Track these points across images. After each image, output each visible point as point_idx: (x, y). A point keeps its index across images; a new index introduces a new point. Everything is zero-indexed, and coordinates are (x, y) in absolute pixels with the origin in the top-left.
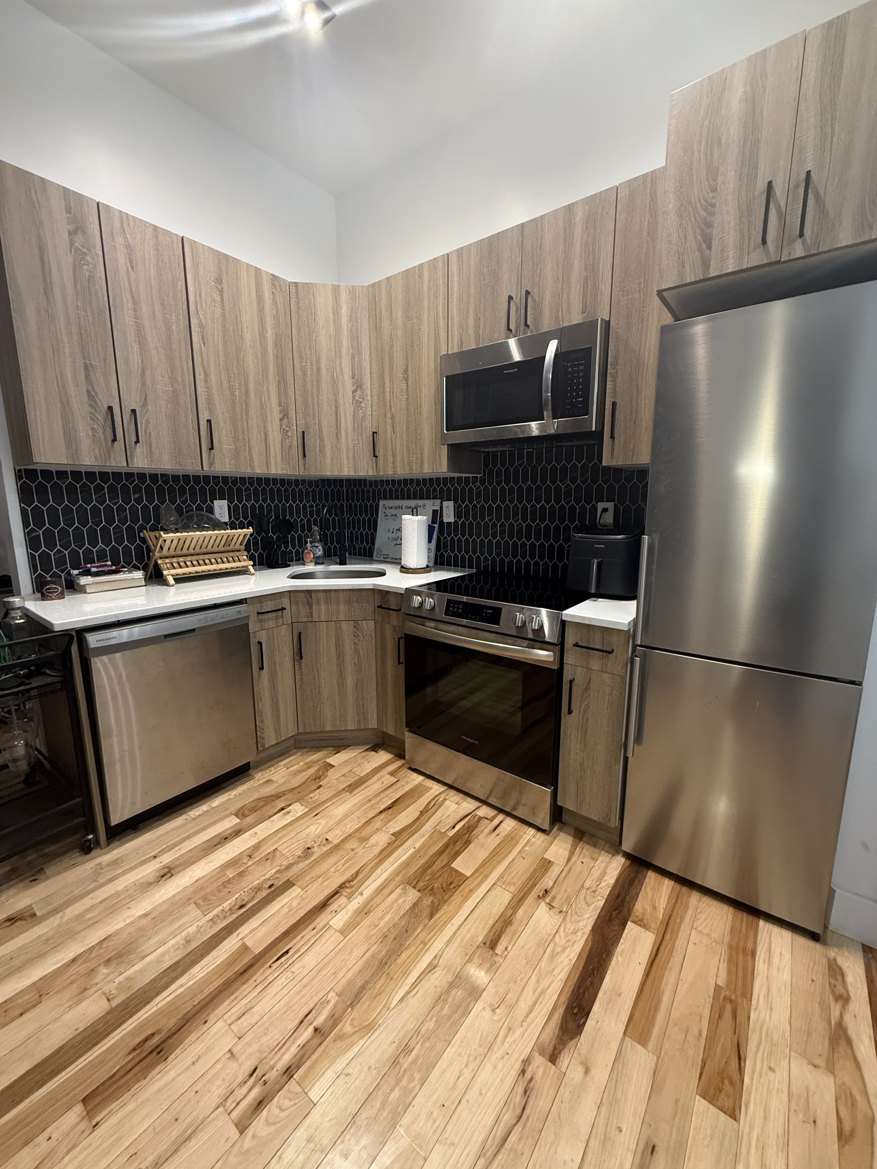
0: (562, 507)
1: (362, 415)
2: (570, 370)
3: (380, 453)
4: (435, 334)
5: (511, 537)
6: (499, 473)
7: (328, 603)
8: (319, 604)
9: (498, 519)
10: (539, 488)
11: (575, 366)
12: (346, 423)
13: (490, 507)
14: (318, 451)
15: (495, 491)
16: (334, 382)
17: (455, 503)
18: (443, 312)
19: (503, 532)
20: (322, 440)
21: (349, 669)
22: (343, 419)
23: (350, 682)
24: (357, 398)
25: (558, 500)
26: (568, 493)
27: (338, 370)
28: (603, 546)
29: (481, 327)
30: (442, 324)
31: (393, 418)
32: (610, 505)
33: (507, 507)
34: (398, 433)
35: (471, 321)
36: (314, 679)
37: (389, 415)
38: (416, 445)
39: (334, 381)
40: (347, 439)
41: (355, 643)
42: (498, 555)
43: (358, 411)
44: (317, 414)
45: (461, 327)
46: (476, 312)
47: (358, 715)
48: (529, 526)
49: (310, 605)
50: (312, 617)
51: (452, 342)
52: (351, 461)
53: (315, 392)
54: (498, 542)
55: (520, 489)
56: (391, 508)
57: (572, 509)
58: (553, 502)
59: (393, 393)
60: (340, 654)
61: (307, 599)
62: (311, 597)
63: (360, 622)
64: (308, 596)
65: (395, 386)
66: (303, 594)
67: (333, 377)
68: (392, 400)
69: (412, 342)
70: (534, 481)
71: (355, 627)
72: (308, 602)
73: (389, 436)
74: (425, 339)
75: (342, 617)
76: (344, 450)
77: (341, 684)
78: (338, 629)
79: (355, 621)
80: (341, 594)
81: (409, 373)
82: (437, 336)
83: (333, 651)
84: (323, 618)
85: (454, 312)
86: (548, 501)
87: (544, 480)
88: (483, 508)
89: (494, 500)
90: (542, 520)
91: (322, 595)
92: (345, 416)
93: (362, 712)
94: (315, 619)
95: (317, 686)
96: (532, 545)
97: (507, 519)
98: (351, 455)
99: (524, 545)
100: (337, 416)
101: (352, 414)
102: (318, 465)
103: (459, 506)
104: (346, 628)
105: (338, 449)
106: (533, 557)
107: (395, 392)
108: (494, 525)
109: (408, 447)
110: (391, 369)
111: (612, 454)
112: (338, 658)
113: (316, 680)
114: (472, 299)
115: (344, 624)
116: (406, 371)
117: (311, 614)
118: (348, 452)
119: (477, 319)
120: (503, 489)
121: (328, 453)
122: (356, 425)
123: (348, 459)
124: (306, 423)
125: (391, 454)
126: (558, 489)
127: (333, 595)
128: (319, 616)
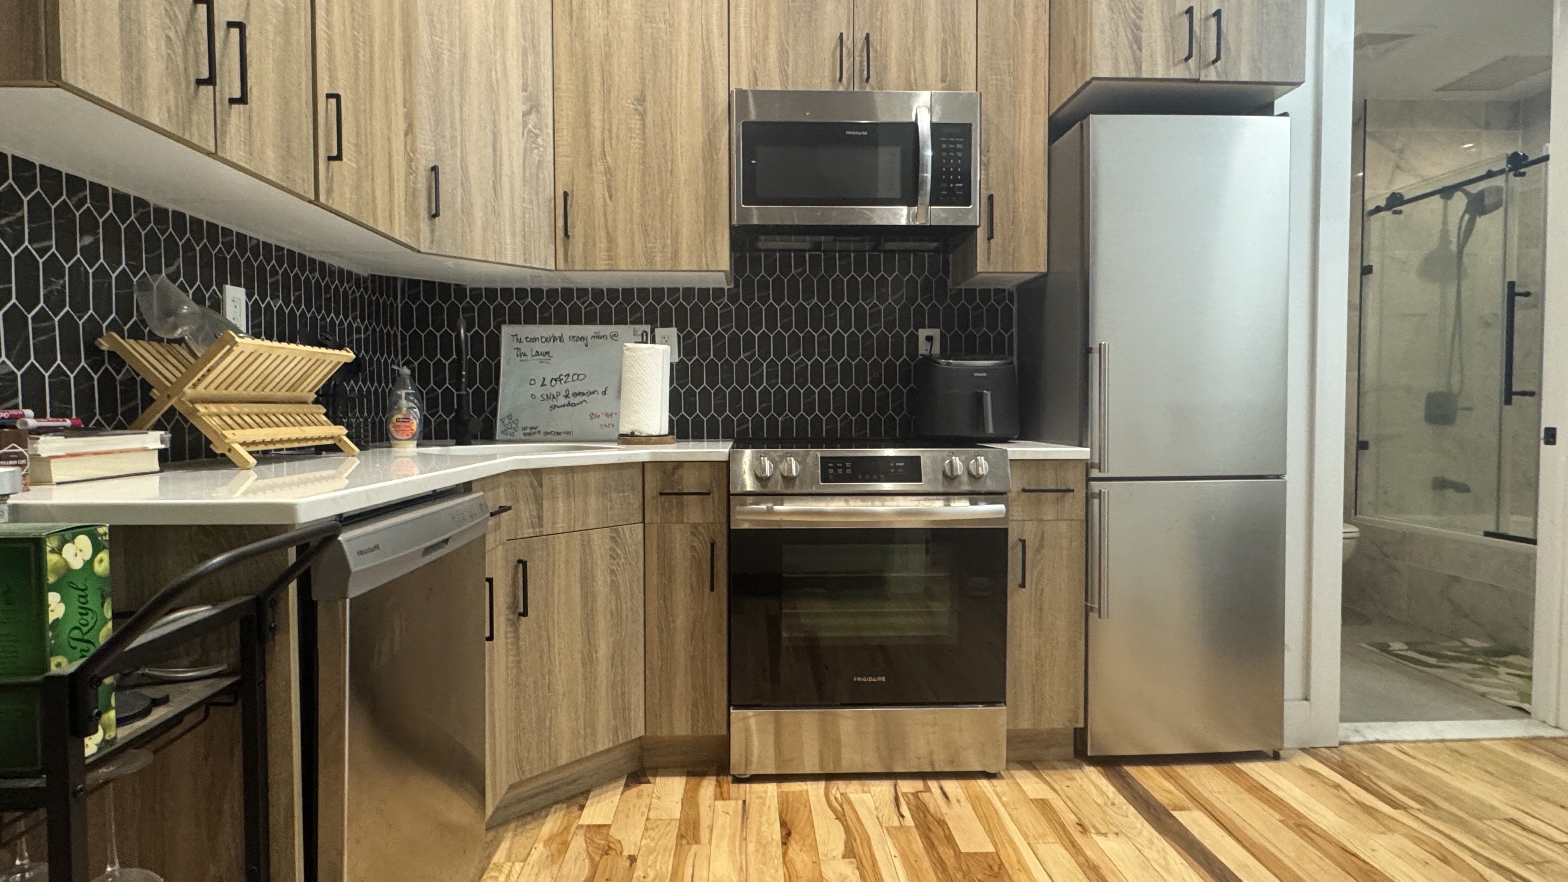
0: (867, 336)
1: (537, 158)
2: (944, 146)
3: (578, 231)
4: (704, 54)
5: (787, 382)
6: (763, 285)
7: (569, 494)
8: (554, 499)
9: (765, 355)
10: (830, 309)
11: (952, 143)
12: (511, 166)
13: (749, 338)
14: (460, 212)
15: (756, 312)
16: (492, 89)
17: (680, 330)
18: (720, 27)
19: (772, 375)
20: (467, 193)
21: (602, 624)
22: (505, 159)
23: (603, 651)
24: (530, 126)
25: (860, 327)
26: (875, 317)
27: (499, 67)
28: (984, 374)
29: (791, 64)
30: (718, 44)
31: (608, 171)
32: (936, 333)
33: (779, 338)
34: (622, 201)
35: (773, 52)
36: (541, 657)
37: (599, 167)
38: (661, 222)
39: (492, 86)
40: (512, 198)
41: (612, 571)
42: (765, 411)
43: (532, 150)
44: (459, 140)
45: (754, 55)
46: (782, 43)
47: (615, 718)
48: (817, 365)
49: (538, 501)
50: (541, 525)
51: (738, 73)
52: (519, 239)
53: (456, 99)
54: (765, 393)
55: (801, 309)
56: (535, 340)
57: (883, 338)
58: (853, 329)
59: (610, 132)
60: (588, 598)
61: (533, 488)
62: (541, 485)
63: (620, 528)
64: (536, 483)
65: (615, 122)
66: (527, 480)
67: (489, 77)
68: (607, 143)
69: (655, 57)
70: (823, 298)
71: (612, 538)
72: (535, 495)
73: (599, 203)
74: (683, 60)
75: (592, 522)
76: (507, 216)
77: (589, 660)
78: (586, 545)
79: (614, 528)
80: (592, 477)
81: (649, 104)
82: (708, 59)
83: (577, 591)
84: (560, 526)
85: (742, 32)
86: (846, 327)
87: (838, 297)
88: (734, 339)
89: (756, 326)
90: (838, 355)
91: (559, 480)
92: (510, 155)
93: (621, 712)
94: (547, 530)
95: (546, 670)
96: (824, 392)
97: (780, 355)
98: (518, 227)
99: (809, 393)
100: (495, 150)
101: (522, 154)
102: (459, 238)
103: (689, 336)
104: (600, 541)
105: (497, 214)
106: (824, 411)
107: (614, 129)
108: (757, 366)
109: (644, 225)
110: (607, 90)
111: (989, 259)
112: (585, 604)
113: (545, 659)
114: (773, 23)
115: (595, 535)
116: (641, 100)
117: (540, 518)
118: (513, 222)
119: (783, 53)
120: (771, 310)
121: (478, 215)
122: (527, 173)
123: (513, 234)
124: (438, 151)
125: (603, 233)
126: (860, 310)
127: (578, 478)
128: (554, 523)
